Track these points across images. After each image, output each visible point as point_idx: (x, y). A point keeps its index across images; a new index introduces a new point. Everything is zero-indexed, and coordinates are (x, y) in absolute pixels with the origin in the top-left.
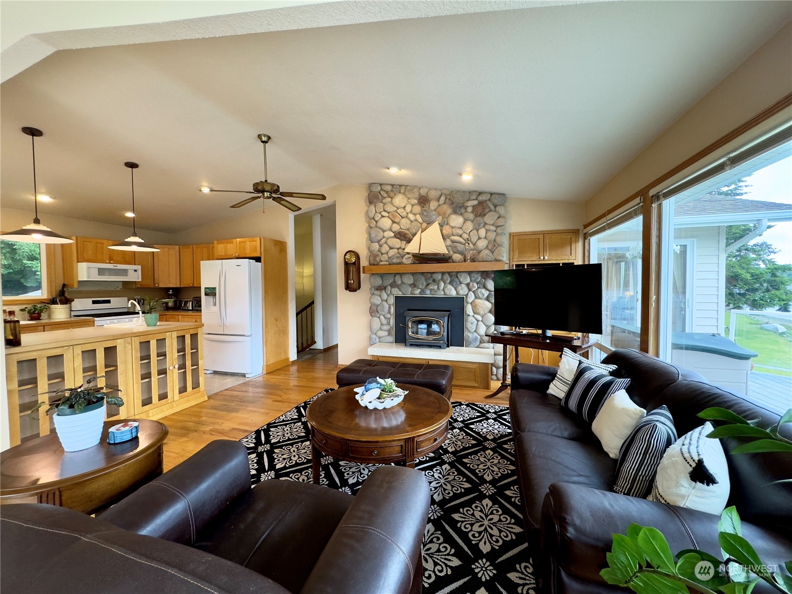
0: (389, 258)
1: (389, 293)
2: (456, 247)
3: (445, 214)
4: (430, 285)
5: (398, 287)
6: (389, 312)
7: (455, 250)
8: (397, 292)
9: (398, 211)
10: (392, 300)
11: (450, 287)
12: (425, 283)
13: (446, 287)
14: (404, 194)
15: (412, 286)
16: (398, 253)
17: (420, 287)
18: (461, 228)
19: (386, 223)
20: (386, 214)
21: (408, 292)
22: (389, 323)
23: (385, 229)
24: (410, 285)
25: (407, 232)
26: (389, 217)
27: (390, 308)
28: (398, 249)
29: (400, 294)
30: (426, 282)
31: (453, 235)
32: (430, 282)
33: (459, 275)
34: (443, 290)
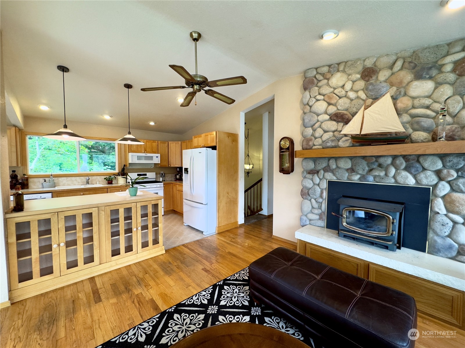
0: (323, 142)
1: (321, 177)
2: (418, 123)
3: (401, 82)
4: (373, 171)
5: (332, 171)
6: (321, 196)
7: (416, 126)
8: (330, 177)
9: (336, 91)
10: (324, 185)
11: (405, 173)
12: (367, 168)
13: (399, 174)
14: (344, 71)
15: (349, 171)
16: (334, 136)
17: (361, 172)
18: (429, 97)
19: (321, 106)
20: (322, 97)
21: (344, 177)
22: (320, 208)
23: (319, 112)
24: (347, 170)
25: (345, 112)
26: (324, 100)
27: (322, 193)
28: (334, 132)
29: (334, 179)
30: (369, 166)
31: (414, 107)
32: (375, 167)
33: (421, 159)
34: (394, 177)
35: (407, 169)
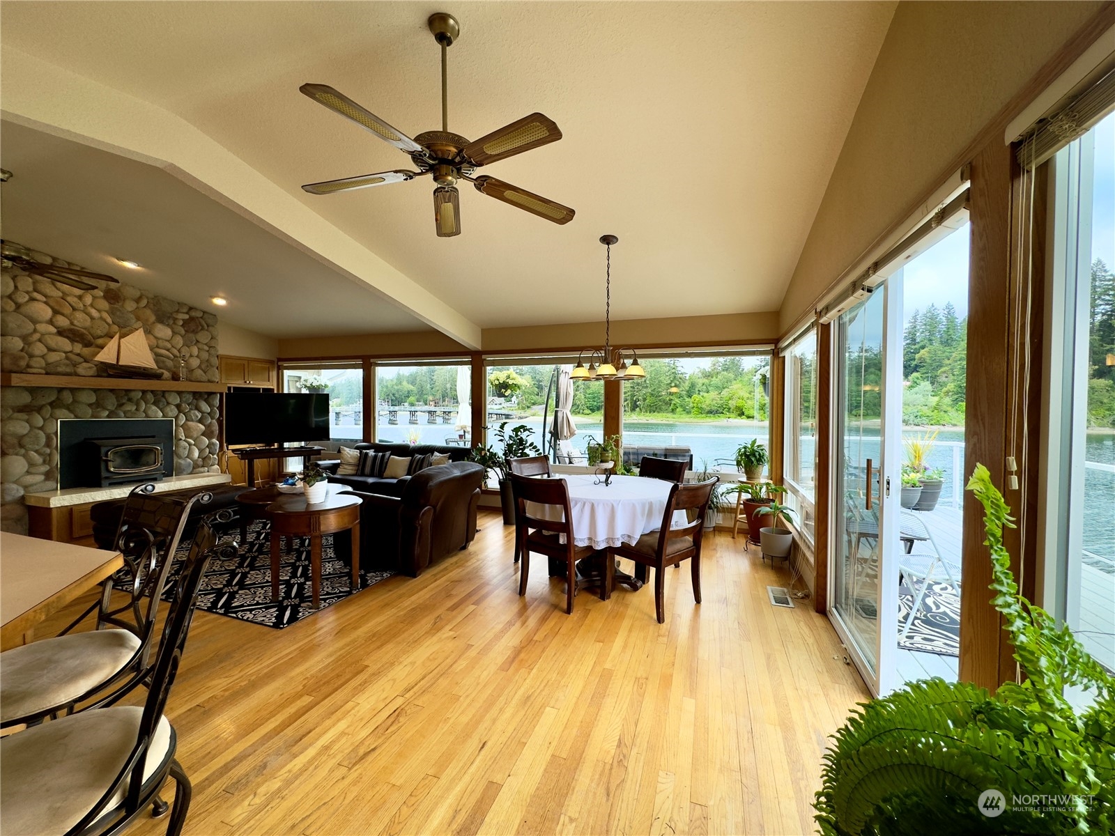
0: (48, 364)
1: (47, 417)
2: (163, 362)
3: (147, 320)
4: (123, 405)
5: (67, 407)
6: (48, 445)
7: (161, 365)
8: (66, 415)
9: (67, 299)
10: (55, 428)
11: (154, 408)
12: (116, 403)
13: (150, 408)
15: (93, 406)
16: (67, 359)
17: (108, 407)
18: (168, 341)
19: (41, 310)
20: (41, 298)
21: (87, 415)
22: (47, 462)
23: (39, 319)
24: (90, 405)
25: (85, 331)
26: (46, 303)
27: (49, 439)
28: (66, 353)
29: (71, 418)
30: (118, 401)
31: (157, 347)
32: (124, 401)
33: (167, 395)
34: (144, 411)
35: (155, 403)
